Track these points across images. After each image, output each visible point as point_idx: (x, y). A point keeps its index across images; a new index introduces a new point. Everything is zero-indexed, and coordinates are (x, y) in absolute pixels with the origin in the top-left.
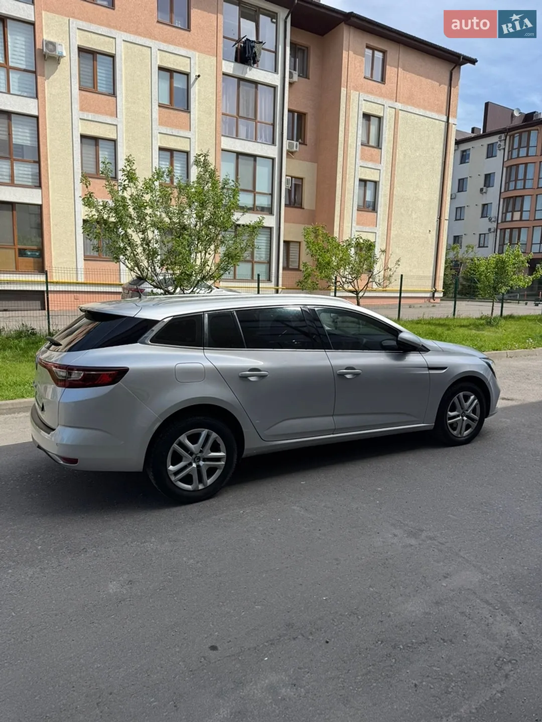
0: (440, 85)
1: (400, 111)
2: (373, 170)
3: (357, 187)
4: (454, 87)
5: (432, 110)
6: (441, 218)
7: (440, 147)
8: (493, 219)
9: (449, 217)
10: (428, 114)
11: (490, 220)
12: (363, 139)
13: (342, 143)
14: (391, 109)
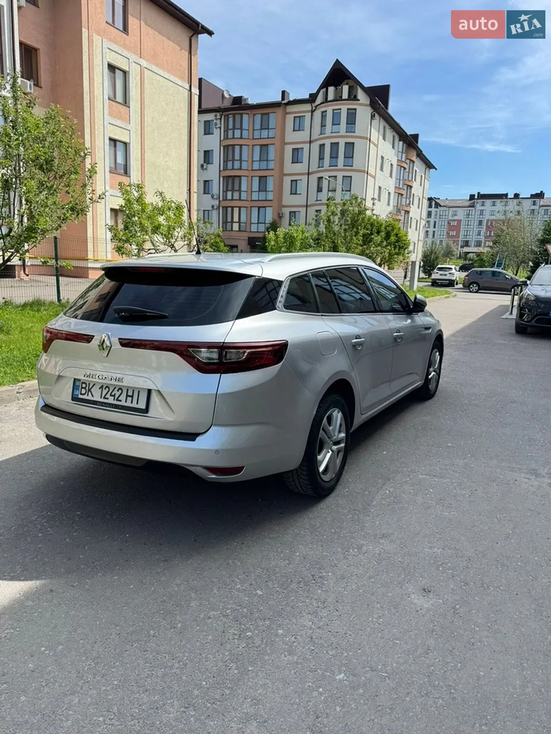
0: (181, 50)
1: (145, 70)
2: (122, 130)
3: (107, 147)
4: (194, 56)
5: (175, 75)
6: (191, 191)
7: (185, 115)
8: (215, 197)
9: (198, 190)
10: (172, 78)
11: (212, 197)
12: (110, 94)
13: (87, 92)
14: (136, 64)
